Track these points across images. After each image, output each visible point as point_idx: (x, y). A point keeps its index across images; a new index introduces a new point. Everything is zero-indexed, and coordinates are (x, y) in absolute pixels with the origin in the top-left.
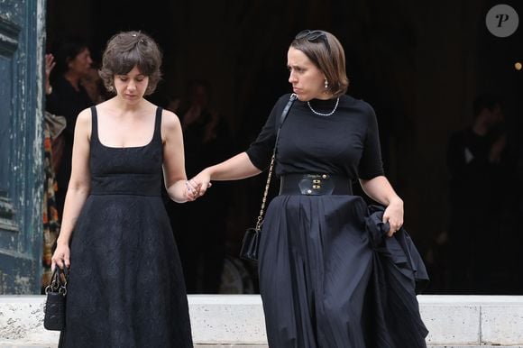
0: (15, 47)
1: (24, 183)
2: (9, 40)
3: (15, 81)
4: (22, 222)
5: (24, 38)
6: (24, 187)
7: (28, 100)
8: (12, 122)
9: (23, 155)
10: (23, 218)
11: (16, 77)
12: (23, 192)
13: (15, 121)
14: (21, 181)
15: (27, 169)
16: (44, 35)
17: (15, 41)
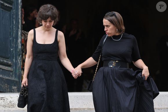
0: (11, 8)
1: (15, 55)
2: (9, 6)
3: (11, 20)
4: (14, 68)
5: (14, 5)
6: (15, 56)
7: (16, 26)
8: (11, 34)
9: (15, 45)
10: (14, 66)
11: (12, 19)
12: (14, 58)
13: (11, 33)
14: (14, 54)
15: (16, 49)
16: (21, 4)
17: (11, 6)
